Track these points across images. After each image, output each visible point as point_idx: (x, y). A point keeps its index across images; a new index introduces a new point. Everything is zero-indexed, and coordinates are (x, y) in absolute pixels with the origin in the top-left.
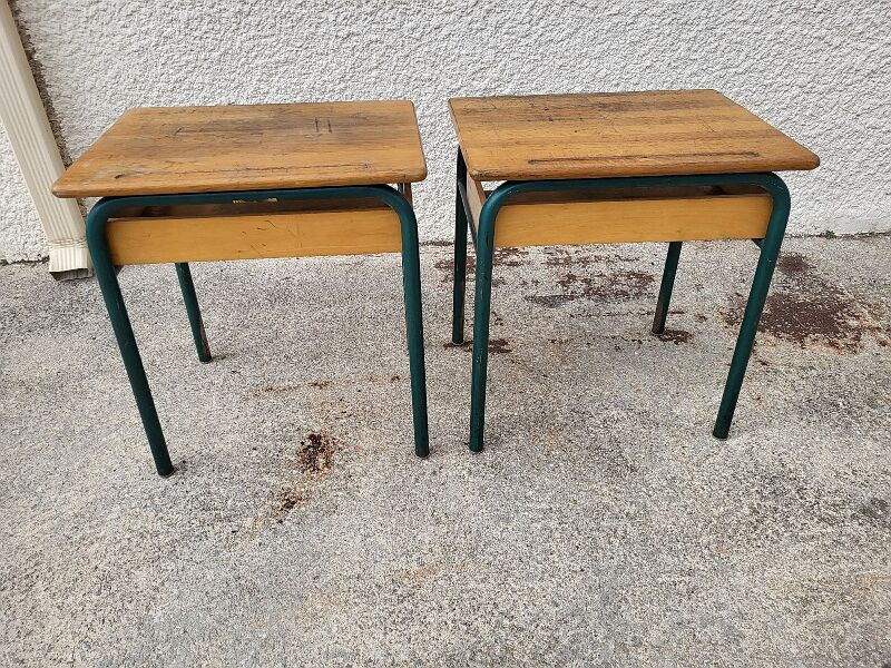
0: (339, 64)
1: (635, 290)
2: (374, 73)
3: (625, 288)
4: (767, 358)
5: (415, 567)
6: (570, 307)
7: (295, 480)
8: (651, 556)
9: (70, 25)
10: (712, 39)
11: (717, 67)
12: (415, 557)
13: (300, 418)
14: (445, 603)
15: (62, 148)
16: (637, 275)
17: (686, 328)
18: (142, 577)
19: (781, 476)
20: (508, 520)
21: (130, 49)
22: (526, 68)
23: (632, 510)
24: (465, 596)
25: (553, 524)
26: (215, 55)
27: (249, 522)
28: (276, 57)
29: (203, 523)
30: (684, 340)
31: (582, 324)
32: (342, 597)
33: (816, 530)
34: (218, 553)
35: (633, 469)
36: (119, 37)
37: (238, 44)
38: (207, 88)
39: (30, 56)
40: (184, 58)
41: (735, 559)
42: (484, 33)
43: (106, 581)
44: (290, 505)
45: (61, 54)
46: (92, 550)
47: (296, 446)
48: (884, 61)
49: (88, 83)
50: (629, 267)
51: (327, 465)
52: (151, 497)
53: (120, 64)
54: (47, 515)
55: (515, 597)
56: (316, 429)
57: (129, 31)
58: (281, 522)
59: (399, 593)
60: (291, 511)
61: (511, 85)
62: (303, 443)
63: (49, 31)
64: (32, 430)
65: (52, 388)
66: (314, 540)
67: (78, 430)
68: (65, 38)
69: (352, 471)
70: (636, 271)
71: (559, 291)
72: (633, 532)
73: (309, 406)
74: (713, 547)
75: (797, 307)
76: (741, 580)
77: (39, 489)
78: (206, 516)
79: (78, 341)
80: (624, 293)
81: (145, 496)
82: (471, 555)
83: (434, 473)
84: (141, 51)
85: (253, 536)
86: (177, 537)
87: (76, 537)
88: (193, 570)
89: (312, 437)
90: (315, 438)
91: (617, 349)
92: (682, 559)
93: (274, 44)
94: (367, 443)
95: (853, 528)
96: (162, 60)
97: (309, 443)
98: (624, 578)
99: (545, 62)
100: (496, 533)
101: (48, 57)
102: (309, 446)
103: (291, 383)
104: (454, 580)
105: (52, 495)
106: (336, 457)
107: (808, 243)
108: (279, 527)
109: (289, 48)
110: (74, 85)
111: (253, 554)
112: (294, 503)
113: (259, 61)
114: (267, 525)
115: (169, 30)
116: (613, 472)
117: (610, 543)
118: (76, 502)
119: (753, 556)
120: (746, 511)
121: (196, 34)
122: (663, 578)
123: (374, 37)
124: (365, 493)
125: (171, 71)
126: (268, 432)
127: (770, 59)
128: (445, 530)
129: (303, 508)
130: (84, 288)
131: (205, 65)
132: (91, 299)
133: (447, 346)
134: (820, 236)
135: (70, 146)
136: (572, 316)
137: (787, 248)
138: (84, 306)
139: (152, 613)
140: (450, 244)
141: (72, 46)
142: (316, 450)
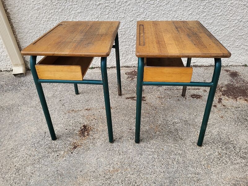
0: (97, 13)
2: (107, 16)
4: (225, 104)
5: (112, 169)
6: (165, 87)
7: (77, 140)
8: (186, 168)
10: (211, 5)
11: (212, 14)
12: (112, 166)
13: (81, 120)
14: (120, 181)
15: (16, 38)
17: (200, 94)
18: (29, 169)
19: (228, 143)
20: (142, 155)
21: (35, 9)
22: (153, 14)
23: (180, 152)
24: (126, 179)
25: (156, 156)
26: (60, 10)
27: (62, 153)
28: (78, 11)
29: (48, 153)
30: (199, 98)
31: (168, 92)
32: (89, 178)
33: (239, 161)
34: (52, 162)
35: (181, 139)
36: (32, 5)
37: (66, 6)
38: (58, 20)
39: (6, 11)
40: (51, 11)
41: (213, 170)
42: (140, 4)
43: (18, 170)
44: (75, 147)
45: (15, 10)
46: (14, 160)
47: (79, 129)
49: (23, 19)
51: (88, 135)
52: (34, 144)
53: (32, 13)
54: (3, 148)
55: (142, 180)
56: (85, 124)
57: (34, 3)
58: (72, 153)
59: (106, 177)
60: (76, 149)
62: (81, 128)
63: (11, 3)
64: (2, 122)
65: (9, 109)
66: (82, 159)
67: (15, 122)
68: (16, 5)
69: (95, 137)
72: (181, 160)
73: (84, 116)
74: (206, 165)
75: (235, 88)
76: (214, 177)
77: (2, 140)
78: (50, 150)
79: (19, 94)
81: (33, 143)
82: (129, 165)
84: (38, 9)
85: (63, 157)
86: (40, 157)
87: (11, 156)
88: (44, 168)
89: (84, 126)
91: (178, 100)
92: (196, 169)
93: (77, 7)
96: (44, 12)
97: (83, 128)
98: (177, 175)
99: (159, 12)
100: (138, 158)
101: (11, 11)
102: (83, 129)
103: (79, 109)
104: (123, 173)
105: (6, 142)
106: (91, 132)
107: (239, 68)
109: (81, 8)
110: (19, 19)
111: (62, 163)
112: (77, 147)
113: (73, 12)
114: (68, 154)
115: (46, 3)
116: (175, 140)
117: (173, 163)
118: (12, 145)
119: (218, 169)
120: (217, 154)
121: (54, 4)
122: (190, 175)
123: (107, 5)
124: (98, 144)
125: (47, 15)
126: (71, 124)
127: (228, 11)
128: (122, 157)
129: (79, 149)
130: (22, 79)
131: (57, 13)
132: (24, 82)
133: (126, 98)
134: (243, 66)
135: (18, 37)
136: (165, 90)
137: (233, 69)
138: (22, 84)
139: (30, 181)
140: (130, 67)
141: (18, 7)
142: (85, 130)
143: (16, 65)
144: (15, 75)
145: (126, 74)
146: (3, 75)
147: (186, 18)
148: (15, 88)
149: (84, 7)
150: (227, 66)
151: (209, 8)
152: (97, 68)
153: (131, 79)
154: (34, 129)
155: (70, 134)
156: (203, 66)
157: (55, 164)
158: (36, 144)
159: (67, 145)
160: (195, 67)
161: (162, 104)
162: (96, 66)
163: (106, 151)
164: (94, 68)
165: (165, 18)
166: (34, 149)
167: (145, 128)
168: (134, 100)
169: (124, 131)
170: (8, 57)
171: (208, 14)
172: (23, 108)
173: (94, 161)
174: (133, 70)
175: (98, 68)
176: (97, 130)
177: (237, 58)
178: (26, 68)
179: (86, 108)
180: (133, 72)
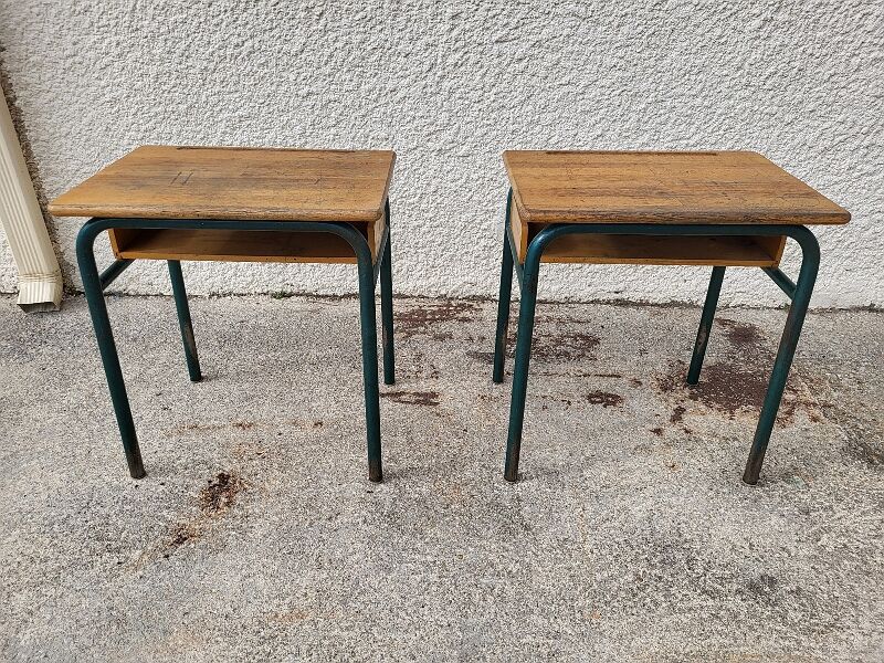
0: (300, 121)
1: (579, 352)
2: (333, 130)
3: (569, 349)
4: (691, 427)
5: (286, 610)
6: (508, 365)
7: (191, 517)
8: (522, 615)
9: (49, 75)
10: (662, 111)
11: (669, 139)
12: (287, 601)
13: (215, 458)
14: (304, 648)
15: (38, 188)
16: (581, 336)
17: (618, 391)
18: (20, 600)
19: (675, 545)
20: (389, 571)
21: (102, 100)
22: (479, 132)
23: (514, 568)
24: (326, 642)
25: (433, 577)
27: (136, 555)
29: (92, 552)
30: (614, 404)
32: (207, 634)
33: (695, 603)
34: (99, 582)
35: (527, 528)
36: (94, 88)
37: (204, 97)
38: (175, 137)
39: (10, 102)
40: (154, 110)
41: (605, 625)
42: (439, 99)
44: (181, 540)
45: (39, 102)
47: (203, 484)
48: (837, 139)
49: (64, 130)
50: (579, 329)
51: (227, 504)
52: (51, 524)
55: (375, 646)
56: (228, 469)
57: (103, 83)
58: (167, 556)
59: (262, 634)
60: (181, 547)
61: (465, 148)
62: (210, 482)
63: (30, 81)
66: (194, 576)
68: (44, 87)
69: (250, 511)
70: (584, 333)
72: (511, 592)
73: (227, 445)
74: (586, 612)
75: (736, 378)
76: (606, 647)
78: (98, 546)
79: (29, 370)
80: (567, 354)
82: (344, 603)
83: (330, 519)
84: (114, 101)
85: (136, 570)
86: (65, 564)
88: (70, 598)
89: (221, 476)
90: (223, 478)
91: (545, 408)
92: (552, 621)
94: (273, 485)
95: (734, 603)
96: (133, 111)
97: (216, 481)
98: (489, 636)
99: (498, 127)
100: (375, 583)
101: (28, 104)
102: (215, 485)
103: (217, 423)
104: (320, 625)
106: (239, 498)
108: (165, 561)
110: (51, 131)
111: (131, 586)
112: (186, 539)
113: (226, 115)
114: (153, 559)
116: (507, 531)
117: (484, 600)
119: (625, 624)
120: (630, 577)
121: (164, 88)
122: (529, 638)
123: (332, 97)
125: (141, 121)
126: (180, 469)
127: (721, 132)
128: (325, 576)
129: (192, 545)
130: (49, 320)
131: (173, 117)
132: (53, 331)
134: (779, 308)
135: (47, 188)
136: (509, 373)
137: (742, 318)
138: (43, 338)
139: (20, 635)
140: (407, 297)
141: (50, 94)
142: (222, 488)
143: (32, 276)
144: (26, 307)
148: (20, 349)
149: (261, 101)
150: (727, 306)
151: (658, 120)
152: (297, 295)
153: (403, 334)
154: (56, 480)
155: (171, 499)
156: (647, 304)
157: (107, 589)
158: (56, 526)
159: (156, 533)
160: (620, 305)
161: (487, 417)
162: (295, 290)
164: (290, 295)
166: (48, 540)
167: (417, 489)
168: (400, 401)
169: (348, 496)
170: (9, 250)
171: (656, 138)
172: (37, 412)
173: (232, 582)
174: (417, 308)
175: (301, 295)
176: (263, 489)
177: (757, 282)
178: (64, 286)
179: (239, 421)
180: (413, 313)
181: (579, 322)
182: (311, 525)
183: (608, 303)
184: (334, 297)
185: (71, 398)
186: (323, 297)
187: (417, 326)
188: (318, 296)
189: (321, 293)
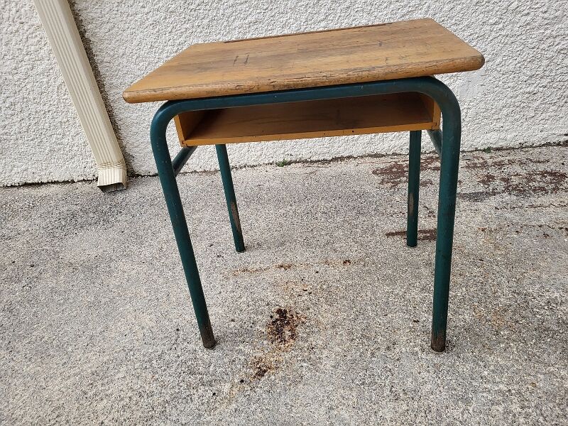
0: (296, 20)
1: (551, 186)
3: (542, 184)
6: (493, 201)
7: (263, 350)
9: (107, 9)
13: (270, 295)
15: (105, 99)
16: (551, 174)
20: (467, 401)
21: (147, 23)
25: (516, 408)
26: (206, 21)
27: (226, 388)
28: (249, 19)
29: (189, 386)
31: (507, 215)
34: (200, 416)
36: (140, 16)
37: (221, 10)
39: (82, 34)
40: (185, 26)
44: (261, 373)
45: (101, 32)
46: (100, 406)
47: (266, 319)
49: (121, 51)
50: (541, 167)
51: (292, 337)
52: (150, 361)
53: (141, 35)
54: (72, 372)
56: (283, 305)
57: (146, 10)
60: (263, 379)
62: (271, 317)
63: (94, 16)
64: (71, 301)
65: (90, 269)
66: (283, 409)
67: (103, 301)
68: (105, 19)
69: (314, 343)
70: (549, 170)
71: (481, 188)
73: (275, 285)
77: (70, 350)
78: (192, 379)
79: (113, 234)
80: (542, 189)
81: (146, 359)
83: (388, 348)
84: (154, 24)
85: (230, 403)
86: (168, 398)
87: (90, 394)
89: (279, 311)
90: (282, 313)
91: (546, 236)
93: (247, 9)
94: (326, 318)
96: (169, 29)
97: (277, 316)
100: (457, 414)
101: (94, 34)
102: (277, 320)
103: (262, 265)
105: (79, 355)
106: (300, 330)
108: (252, 394)
109: (258, 11)
110: (112, 54)
112: (265, 371)
113: (237, 23)
114: (242, 391)
115: (173, 6)
118: (94, 361)
121: (191, 7)
124: (328, 365)
125: (175, 37)
126: (244, 306)
128: (405, 407)
129: (273, 377)
130: (120, 197)
131: (199, 30)
132: (124, 204)
133: (388, 235)
135: (111, 98)
136: (496, 208)
138: (118, 209)
140: (383, 156)
141: (109, 24)
142: (283, 323)
143: (106, 165)
144: (103, 188)
145: (374, 172)
146: (77, 191)
147: (545, 9)
148: (104, 219)
149: (265, 7)
152: (296, 162)
153: (390, 184)
154: (147, 320)
155: (244, 334)
158: (154, 362)
159: (239, 366)
161: (496, 247)
162: (294, 159)
163: (353, 385)
164: (290, 163)
165: (482, 15)
166: (150, 376)
167: (460, 317)
169: (397, 326)
170: (89, 147)
172: (124, 265)
173: (319, 415)
174: (394, 163)
175: (298, 162)
176: (318, 322)
178: (128, 172)
179: (280, 263)
180: (392, 168)
181: (539, 162)
182: (373, 354)
183: (559, 144)
184: (324, 161)
185: (147, 253)
186: (316, 162)
187: (399, 177)
188: (311, 162)
189: (314, 159)
